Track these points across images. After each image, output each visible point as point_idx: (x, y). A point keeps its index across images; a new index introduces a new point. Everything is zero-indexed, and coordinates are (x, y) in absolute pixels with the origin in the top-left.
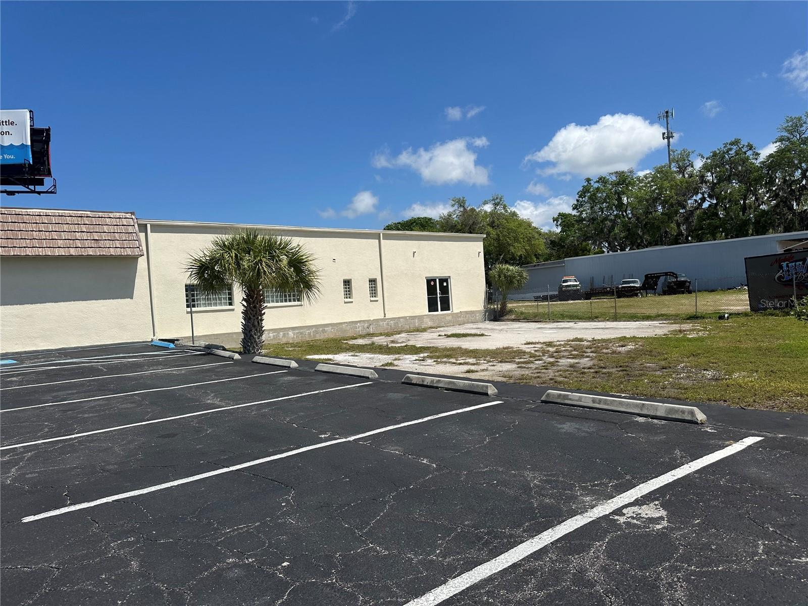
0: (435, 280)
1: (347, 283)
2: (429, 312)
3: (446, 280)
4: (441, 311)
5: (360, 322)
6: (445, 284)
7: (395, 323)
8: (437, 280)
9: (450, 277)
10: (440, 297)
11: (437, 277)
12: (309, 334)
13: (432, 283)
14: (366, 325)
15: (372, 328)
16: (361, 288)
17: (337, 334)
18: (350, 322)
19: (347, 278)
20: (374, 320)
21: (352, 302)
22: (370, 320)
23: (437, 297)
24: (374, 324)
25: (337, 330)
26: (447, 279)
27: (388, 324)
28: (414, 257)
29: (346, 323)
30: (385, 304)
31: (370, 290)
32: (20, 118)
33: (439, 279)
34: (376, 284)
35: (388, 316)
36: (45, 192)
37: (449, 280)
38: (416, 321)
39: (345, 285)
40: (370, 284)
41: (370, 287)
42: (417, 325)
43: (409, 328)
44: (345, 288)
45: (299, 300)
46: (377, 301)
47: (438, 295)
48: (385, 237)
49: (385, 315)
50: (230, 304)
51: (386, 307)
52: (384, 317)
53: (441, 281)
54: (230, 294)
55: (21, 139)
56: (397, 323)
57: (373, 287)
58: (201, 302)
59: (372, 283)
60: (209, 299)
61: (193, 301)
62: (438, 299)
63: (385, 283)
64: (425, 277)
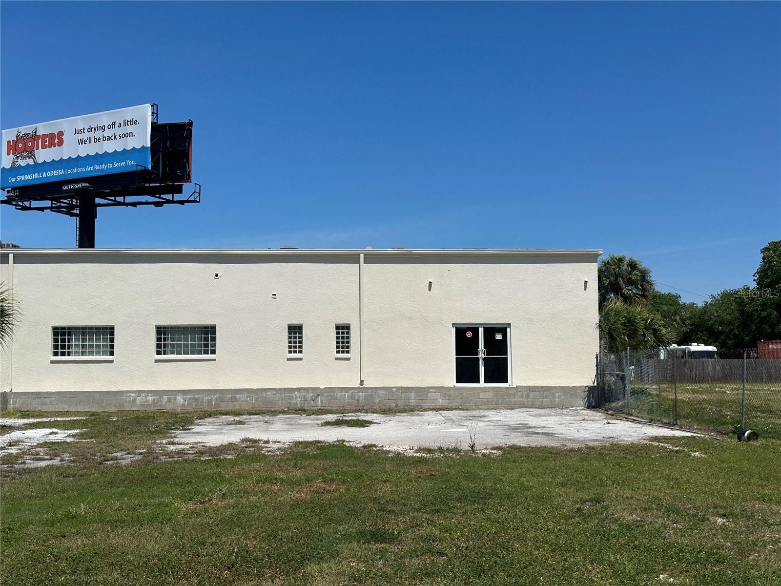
0: (475, 330)
1: (295, 331)
2: (457, 382)
3: (503, 330)
4: (485, 382)
5: (299, 389)
6: (499, 337)
7: (366, 398)
8: (481, 331)
9: (509, 324)
10: (484, 359)
11: (481, 325)
12: (210, 401)
13: (469, 334)
15: (322, 401)
16: (320, 339)
17: (256, 406)
18: (280, 389)
19: (295, 322)
21: (301, 359)
22: (319, 388)
23: (478, 359)
24: (325, 395)
25: (256, 400)
26: (506, 328)
27: (352, 397)
28: (430, 290)
29: (274, 389)
30: (364, 364)
31: (338, 342)
32: (144, 114)
33: (484, 328)
34: (348, 333)
35: (365, 385)
36: (188, 201)
37: (508, 329)
38: (413, 395)
39: (290, 333)
40: (337, 333)
41: (338, 338)
42: (413, 402)
43: (397, 406)
44: (290, 338)
45: (213, 352)
46: (349, 359)
47: (481, 355)
48: (372, 259)
49: (362, 382)
50: (112, 354)
51: (365, 370)
52: (358, 385)
53: (490, 331)
54: (112, 340)
55: (143, 138)
56: (372, 396)
57: (343, 338)
58: (73, 349)
59: (343, 331)
60: (83, 346)
61: (63, 347)
62: (481, 362)
63: (365, 331)
64: (453, 324)
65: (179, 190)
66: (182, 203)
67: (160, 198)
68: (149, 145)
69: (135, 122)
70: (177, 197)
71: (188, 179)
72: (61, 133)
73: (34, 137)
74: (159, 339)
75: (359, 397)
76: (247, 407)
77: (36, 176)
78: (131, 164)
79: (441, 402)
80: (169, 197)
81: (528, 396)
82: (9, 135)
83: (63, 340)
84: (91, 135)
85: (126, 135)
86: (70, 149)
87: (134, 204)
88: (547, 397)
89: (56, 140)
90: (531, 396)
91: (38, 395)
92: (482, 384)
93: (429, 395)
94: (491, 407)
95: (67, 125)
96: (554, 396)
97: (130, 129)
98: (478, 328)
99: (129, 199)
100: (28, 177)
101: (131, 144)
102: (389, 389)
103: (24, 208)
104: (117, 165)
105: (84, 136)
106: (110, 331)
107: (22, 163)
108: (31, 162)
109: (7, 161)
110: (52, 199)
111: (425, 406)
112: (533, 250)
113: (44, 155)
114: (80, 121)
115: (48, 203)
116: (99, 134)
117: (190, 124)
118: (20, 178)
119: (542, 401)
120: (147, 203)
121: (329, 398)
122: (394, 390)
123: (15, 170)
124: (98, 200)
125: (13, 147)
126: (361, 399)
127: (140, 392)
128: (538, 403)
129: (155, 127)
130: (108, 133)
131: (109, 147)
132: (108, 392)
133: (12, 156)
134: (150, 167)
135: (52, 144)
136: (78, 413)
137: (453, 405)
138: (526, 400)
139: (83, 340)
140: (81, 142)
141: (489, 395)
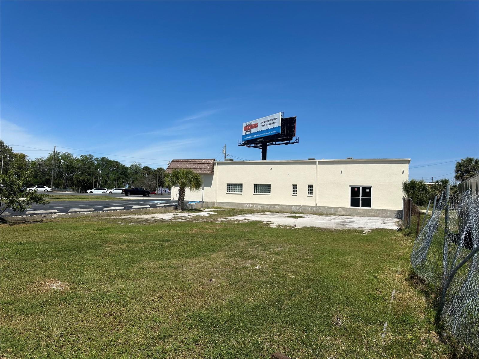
0: (358, 188)
1: (295, 186)
2: (351, 206)
3: (369, 188)
6: (368, 191)
7: (316, 210)
8: (361, 189)
9: (372, 186)
10: (362, 198)
11: (361, 186)
12: (267, 208)
13: (356, 189)
14: (298, 208)
15: (301, 210)
16: (303, 189)
18: (288, 205)
19: (295, 184)
20: (303, 206)
21: (296, 196)
22: (300, 206)
25: (281, 208)
27: (312, 209)
28: (341, 174)
29: (287, 205)
30: (317, 198)
31: (309, 191)
32: (279, 116)
33: (362, 187)
34: (312, 188)
35: (317, 205)
36: (294, 143)
37: (371, 188)
38: (333, 210)
39: (293, 187)
40: (309, 188)
41: (309, 189)
42: (333, 212)
43: (327, 213)
44: (293, 189)
45: (270, 192)
46: (312, 196)
47: (361, 197)
48: (321, 163)
49: (316, 204)
50: (242, 192)
51: (317, 200)
52: (315, 205)
53: (364, 189)
54: (242, 188)
55: (278, 124)
56: (318, 209)
57: (310, 189)
58: (232, 190)
59: (310, 187)
60: (235, 189)
61: (230, 189)
62: (360, 199)
63: (318, 187)
64: (350, 186)
65: (291, 139)
66: (293, 143)
67: (285, 142)
68: (280, 125)
69: (277, 119)
70: (291, 141)
71: (294, 136)
72: (257, 123)
73: (250, 125)
74: (255, 188)
75: (314, 209)
76: (278, 210)
77: (251, 137)
78: (275, 132)
79: (343, 213)
80: (288, 142)
81: (377, 212)
82: (244, 125)
83: (230, 188)
84: (265, 123)
85: (274, 123)
86: (260, 128)
87: (279, 144)
88: (384, 213)
89: (256, 126)
90: (378, 213)
91: (222, 203)
92: (361, 207)
93: (339, 210)
94: (362, 215)
95: (259, 121)
96: (387, 213)
97: (275, 121)
98: (359, 187)
99: (277, 143)
100: (249, 137)
101: (276, 125)
102: (324, 207)
103: (249, 147)
104: (271, 132)
105: (263, 124)
106: (241, 185)
107: (248, 133)
108: (250, 133)
109: (244, 133)
110: (254, 144)
111: (337, 214)
112: (382, 159)
113: (253, 130)
114: (262, 119)
115: (253, 145)
116: (267, 123)
117: (295, 117)
118: (248, 138)
119: (382, 215)
120: (282, 144)
121: (304, 209)
122: (326, 207)
123: (246, 135)
124: (268, 144)
125: (246, 129)
126: (315, 210)
127: (248, 204)
128: (380, 215)
129: (282, 119)
130: (269, 123)
131: (270, 127)
132: (239, 203)
133: (245, 131)
134: (280, 133)
135: (255, 127)
136: (227, 209)
137: (348, 214)
138: (376, 214)
139: (235, 187)
140: (263, 126)
141: (361, 211)
